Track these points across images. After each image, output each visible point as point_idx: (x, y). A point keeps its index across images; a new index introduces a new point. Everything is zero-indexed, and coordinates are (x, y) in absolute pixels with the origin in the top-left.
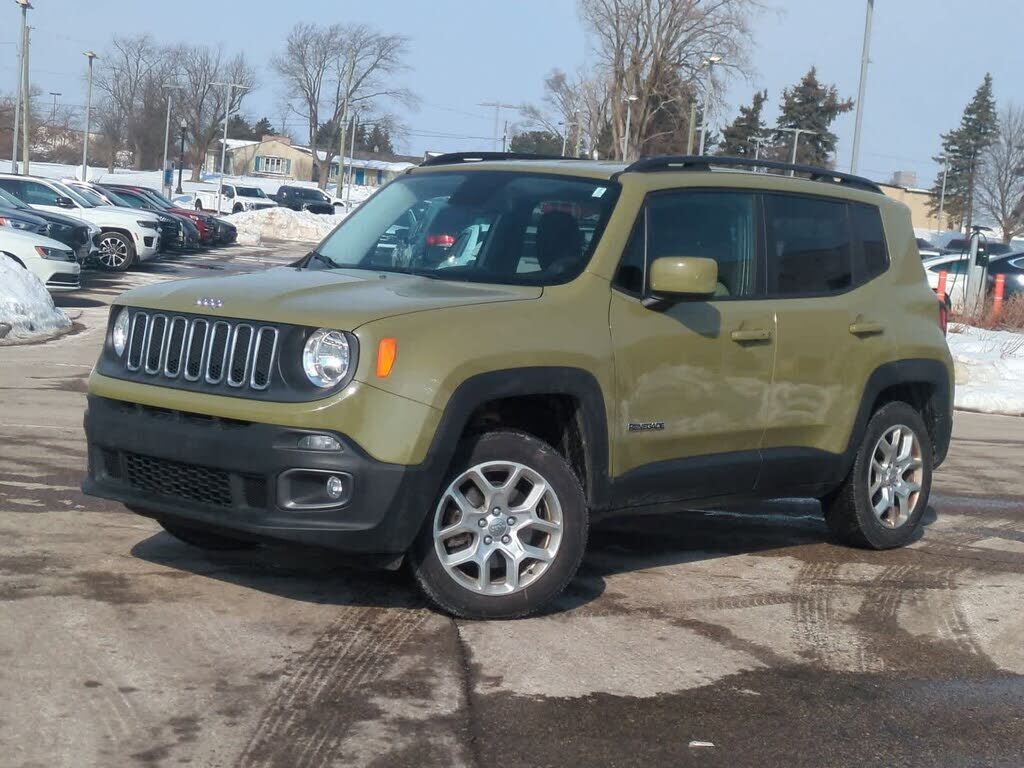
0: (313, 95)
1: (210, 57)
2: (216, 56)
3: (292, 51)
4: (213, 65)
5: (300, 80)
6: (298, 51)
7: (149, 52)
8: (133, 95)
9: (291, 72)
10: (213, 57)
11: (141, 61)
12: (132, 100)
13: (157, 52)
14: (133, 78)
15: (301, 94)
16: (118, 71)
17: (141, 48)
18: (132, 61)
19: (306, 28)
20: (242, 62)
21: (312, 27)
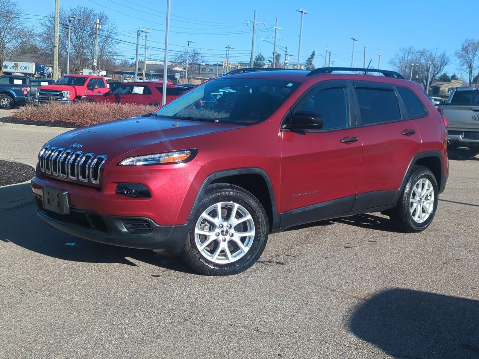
0: (471, 64)
1: (433, 53)
2: (435, 53)
3: (463, 49)
4: (434, 56)
5: (466, 59)
6: (465, 49)
7: (412, 53)
8: (406, 68)
9: (462, 56)
10: (433, 54)
11: (409, 56)
12: (405, 70)
13: (415, 52)
14: (406, 62)
15: (466, 64)
16: (401, 60)
17: (410, 51)
18: (406, 56)
19: (470, 40)
20: (445, 54)
21: (472, 40)
